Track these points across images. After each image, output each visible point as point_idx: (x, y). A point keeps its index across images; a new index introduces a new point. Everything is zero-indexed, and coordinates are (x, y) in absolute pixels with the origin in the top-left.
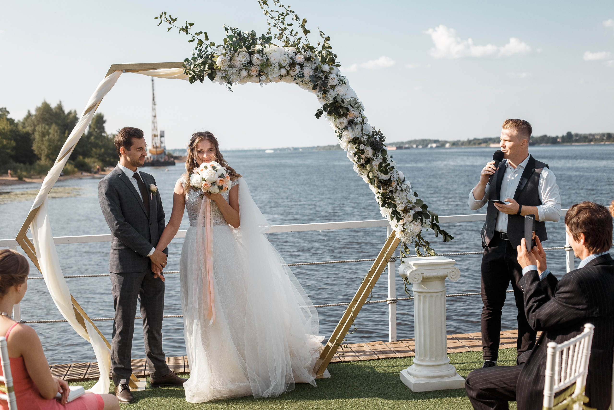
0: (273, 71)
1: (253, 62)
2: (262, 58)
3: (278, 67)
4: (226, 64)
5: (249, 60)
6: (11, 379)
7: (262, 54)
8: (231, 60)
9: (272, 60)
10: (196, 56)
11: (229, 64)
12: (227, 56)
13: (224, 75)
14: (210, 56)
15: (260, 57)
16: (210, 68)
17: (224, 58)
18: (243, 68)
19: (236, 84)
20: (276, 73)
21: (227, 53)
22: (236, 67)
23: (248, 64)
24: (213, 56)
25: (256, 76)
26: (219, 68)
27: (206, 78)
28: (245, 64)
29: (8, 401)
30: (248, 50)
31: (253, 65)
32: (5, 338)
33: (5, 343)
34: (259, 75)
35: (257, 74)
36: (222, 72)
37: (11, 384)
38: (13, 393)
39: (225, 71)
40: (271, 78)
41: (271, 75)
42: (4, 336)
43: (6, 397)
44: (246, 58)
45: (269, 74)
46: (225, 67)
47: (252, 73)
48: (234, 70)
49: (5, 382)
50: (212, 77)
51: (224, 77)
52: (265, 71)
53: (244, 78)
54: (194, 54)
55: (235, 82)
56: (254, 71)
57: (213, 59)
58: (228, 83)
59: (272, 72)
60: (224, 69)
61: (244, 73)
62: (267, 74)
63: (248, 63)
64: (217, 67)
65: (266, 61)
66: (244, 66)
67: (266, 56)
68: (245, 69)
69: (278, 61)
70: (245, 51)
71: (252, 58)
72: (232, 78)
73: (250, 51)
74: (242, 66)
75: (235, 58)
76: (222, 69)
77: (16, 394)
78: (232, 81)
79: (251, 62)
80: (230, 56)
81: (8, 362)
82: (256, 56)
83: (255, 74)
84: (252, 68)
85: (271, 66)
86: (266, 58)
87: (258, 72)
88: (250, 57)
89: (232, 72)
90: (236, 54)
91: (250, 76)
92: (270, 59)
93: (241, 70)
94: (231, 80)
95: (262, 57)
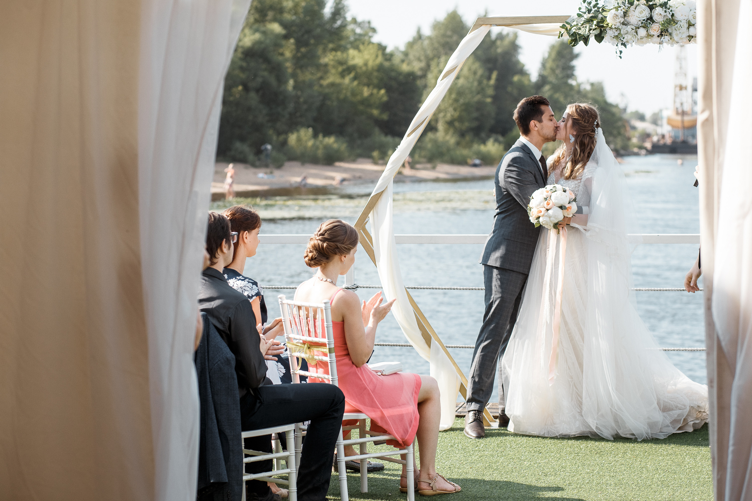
0: (679, 30)
1: (654, 18)
2: (665, 14)
3: (686, 25)
4: (618, 20)
5: (649, 16)
6: (332, 340)
7: (666, 8)
8: (625, 14)
9: (678, 16)
10: (584, 10)
11: (622, 20)
12: (619, 11)
13: (616, 34)
14: (600, 10)
15: (663, 13)
16: (598, 25)
17: (617, 13)
18: (641, 25)
19: (632, 46)
20: (684, 33)
21: (620, 7)
22: (633, 25)
23: (647, 21)
24: (603, 10)
25: (658, 36)
26: (610, 25)
27: (592, 39)
28: (644, 20)
29: (329, 361)
30: (647, 2)
31: (653, 22)
32: (330, 302)
33: (329, 305)
34: (661, 35)
35: (659, 33)
36: (614, 30)
37: (333, 346)
38: (334, 355)
39: (617, 29)
40: (676, 38)
41: (677, 35)
42: (330, 300)
43: (327, 359)
44: (646, 13)
45: (674, 35)
46: (618, 24)
47: (652, 32)
48: (629, 28)
49: (327, 343)
50: (599, 38)
51: (617, 37)
52: (670, 30)
53: (642, 38)
54: (580, 9)
55: (631, 44)
56: (655, 29)
57: (604, 13)
58: (622, 44)
59: (678, 32)
60: (616, 27)
61: (642, 32)
62: (670, 34)
63: (648, 19)
64: (608, 25)
65: (670, 17)
66: (642, 23)
67: (671, 11)
68: (643, 27)
69: (686, 18)
70: (644, 4)
71: (652, 13)
72: (626, 38)
73: (651, 3)
74: (640, 23)
75: (631, 13)
76: (613, 27)
77: (336, 356)
78: (627, 42)
79: (651, 19)
80: (624, 10)
81: (331, 323)
82: (658, 10)
83: (657, 33)
84: (652, 25)
85: (677, 23)
86: (671, 13)
87: (660, 31)
88: (651, 11)
89: (627, 31)
90: (632, 8)
91: (649, 36)
92: (675, 15)
93: (639, 28)
94: (624, 40)
95: (665, 12)
